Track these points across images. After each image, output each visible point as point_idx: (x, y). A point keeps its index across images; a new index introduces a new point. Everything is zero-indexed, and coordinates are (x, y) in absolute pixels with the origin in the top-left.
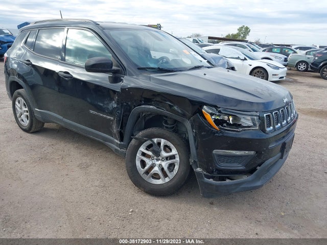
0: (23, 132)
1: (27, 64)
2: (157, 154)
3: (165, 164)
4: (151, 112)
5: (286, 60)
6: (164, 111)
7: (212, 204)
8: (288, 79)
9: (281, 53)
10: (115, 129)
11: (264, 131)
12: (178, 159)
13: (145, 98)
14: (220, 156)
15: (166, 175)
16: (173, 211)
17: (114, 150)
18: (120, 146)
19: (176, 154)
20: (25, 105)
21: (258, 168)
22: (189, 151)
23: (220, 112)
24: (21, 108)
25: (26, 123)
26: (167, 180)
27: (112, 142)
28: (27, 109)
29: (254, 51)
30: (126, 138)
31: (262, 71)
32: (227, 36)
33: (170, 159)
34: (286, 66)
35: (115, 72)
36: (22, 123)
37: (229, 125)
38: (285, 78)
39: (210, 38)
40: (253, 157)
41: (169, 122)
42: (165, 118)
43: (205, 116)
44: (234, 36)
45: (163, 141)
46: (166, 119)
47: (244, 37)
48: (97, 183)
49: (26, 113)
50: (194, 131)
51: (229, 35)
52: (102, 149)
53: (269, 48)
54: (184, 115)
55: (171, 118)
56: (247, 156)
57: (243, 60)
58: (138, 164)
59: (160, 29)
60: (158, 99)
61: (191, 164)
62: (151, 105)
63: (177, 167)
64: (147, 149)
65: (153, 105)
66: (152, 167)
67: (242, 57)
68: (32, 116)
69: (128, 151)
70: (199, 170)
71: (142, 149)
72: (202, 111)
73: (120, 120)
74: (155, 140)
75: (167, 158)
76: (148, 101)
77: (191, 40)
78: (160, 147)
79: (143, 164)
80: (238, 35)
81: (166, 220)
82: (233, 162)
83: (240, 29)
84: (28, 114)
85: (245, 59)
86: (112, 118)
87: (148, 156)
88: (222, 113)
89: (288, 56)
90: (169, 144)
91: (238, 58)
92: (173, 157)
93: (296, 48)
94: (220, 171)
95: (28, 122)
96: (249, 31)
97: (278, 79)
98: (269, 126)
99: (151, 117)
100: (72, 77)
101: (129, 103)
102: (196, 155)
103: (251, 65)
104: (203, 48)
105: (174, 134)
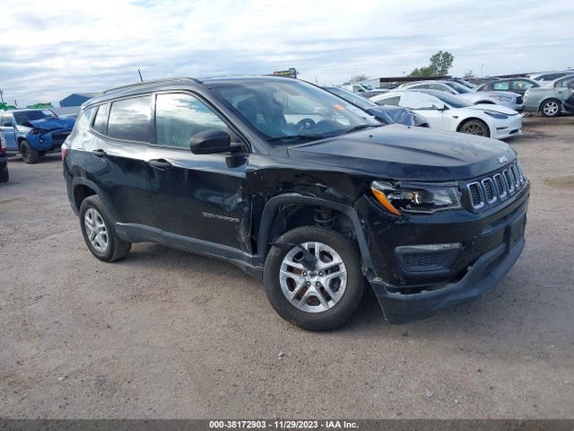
0: (100, 263)
1: (99, 156)
2: (311, 265)
3: (325, 281)
4: (296, 202)
5: (519, 101)
6: (314, 198)
7: (406, 335)
8: (527, 133)
9: (510, 89)
10: (243, 237)
11: (470, 209)
12: (343, 269)
13: (283, 183)
14: (407, 255)
15: (328, 298)
16: (345, 351)
17: (244, 270)
18: (253, 261)
19: (340, 264)
20: (100, 220)
21: (470, 268)
22: (360, 255)
23: (398, 187)
24: (94, 226)
25: (104, 247)
26: (331, 304)
27: (241, 257)
28: (103, 225)
29: (461, 92)
30: (261, 247)
31: (477, 124)
32: (413, 73)
33: (332, 272)
34: (520, 111)
35: (235, 150)
36: (97, 248)
37: (414, 205)
38: (520, 131)
39: (382, 80)
40: (459, 253)
41: (323, 216)
42: (317, 210)
43: (376, 195)
44: (425, 71)
45: (318, 246)
46: (319, 211)
47: (444, 70)
48: (224, 322)
49: (102, 232)
50: (363, 221)
51: (416, 70)
52: (224, 273)
53: (490, 83)
54: (345, 201)
55: (326, 209)
56: (449, 251)
57: (442, 110)
58: (283, 284)
59: (295, 77)
60: (303, 181)
61: (365, 274)
62: (293, 192)
63: (343, 283)
64: (294, 261)
65: (296, 192)
66: (305, 287)
67: (441, 105)
68: (112, 235)
69: (266, 268)
70: (377, 279)
71: (287, 261)
72: (371, 190)
73: (249, 221)
74: (306, 245)
75: (327, 271)
76: (288, 187)
77: (350, 88)
78: (314, 255)
79: (291, 284)
80: (432, 68)
81: (335, 363)
82: (430, 264)
83: (435, 59)
84: (106, 232)
85: (446, 108)
86: (237, 220)
87: (298, 272)
88: (402, 188)
89: (523, 94)
90: (327, 248)
91: (433, 108)
92: (336, 268)
93: (538, 79)
94: (410, 280)
95: (106, 244)
96: (452, 60)
97: (508, 135)
98: (477, 202)
99: (295, 210)
100: (170, 166)
101: (261, 194)
102: (370, 259)
103: (456, 117)
104: (370, 99)
105: (333, 232)
